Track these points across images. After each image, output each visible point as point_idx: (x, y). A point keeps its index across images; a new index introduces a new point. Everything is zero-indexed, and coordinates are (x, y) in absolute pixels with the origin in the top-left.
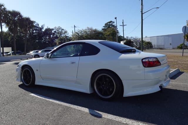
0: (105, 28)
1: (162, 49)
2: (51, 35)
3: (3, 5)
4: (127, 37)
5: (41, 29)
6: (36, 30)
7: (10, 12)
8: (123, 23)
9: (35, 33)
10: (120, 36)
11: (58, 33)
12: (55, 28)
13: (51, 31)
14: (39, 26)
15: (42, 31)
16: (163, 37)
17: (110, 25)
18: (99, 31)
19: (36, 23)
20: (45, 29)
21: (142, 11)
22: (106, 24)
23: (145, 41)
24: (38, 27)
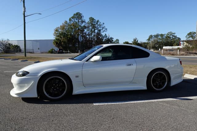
1: (31, 53)
16: (31, 41)
21: (24, 14)
23: (12, 44)
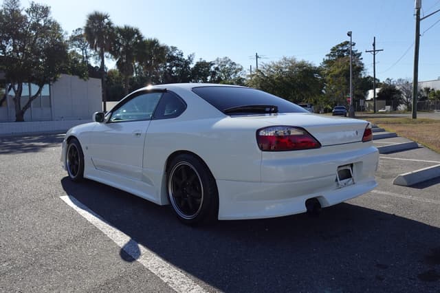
0: (331, 58)
2: (208, 76)
3: (106, 17)
4: (388, 79)
5: (187, 63)
6: (177, 65)
7: (119, 30)
8: (374, 45)
9: (176, 71)
10: (368, 77)
11: (223, 72)
12: (217, 60)
13: (209, 68)
14: (183, 57)
15: (189, 68)
17: (344, 51)
18: (310, 65)
19: (177, 51)
20: (195, 63)
21: (418, 14)
22: (333, 50)
23: (433, 90)
24: (181, 60)
